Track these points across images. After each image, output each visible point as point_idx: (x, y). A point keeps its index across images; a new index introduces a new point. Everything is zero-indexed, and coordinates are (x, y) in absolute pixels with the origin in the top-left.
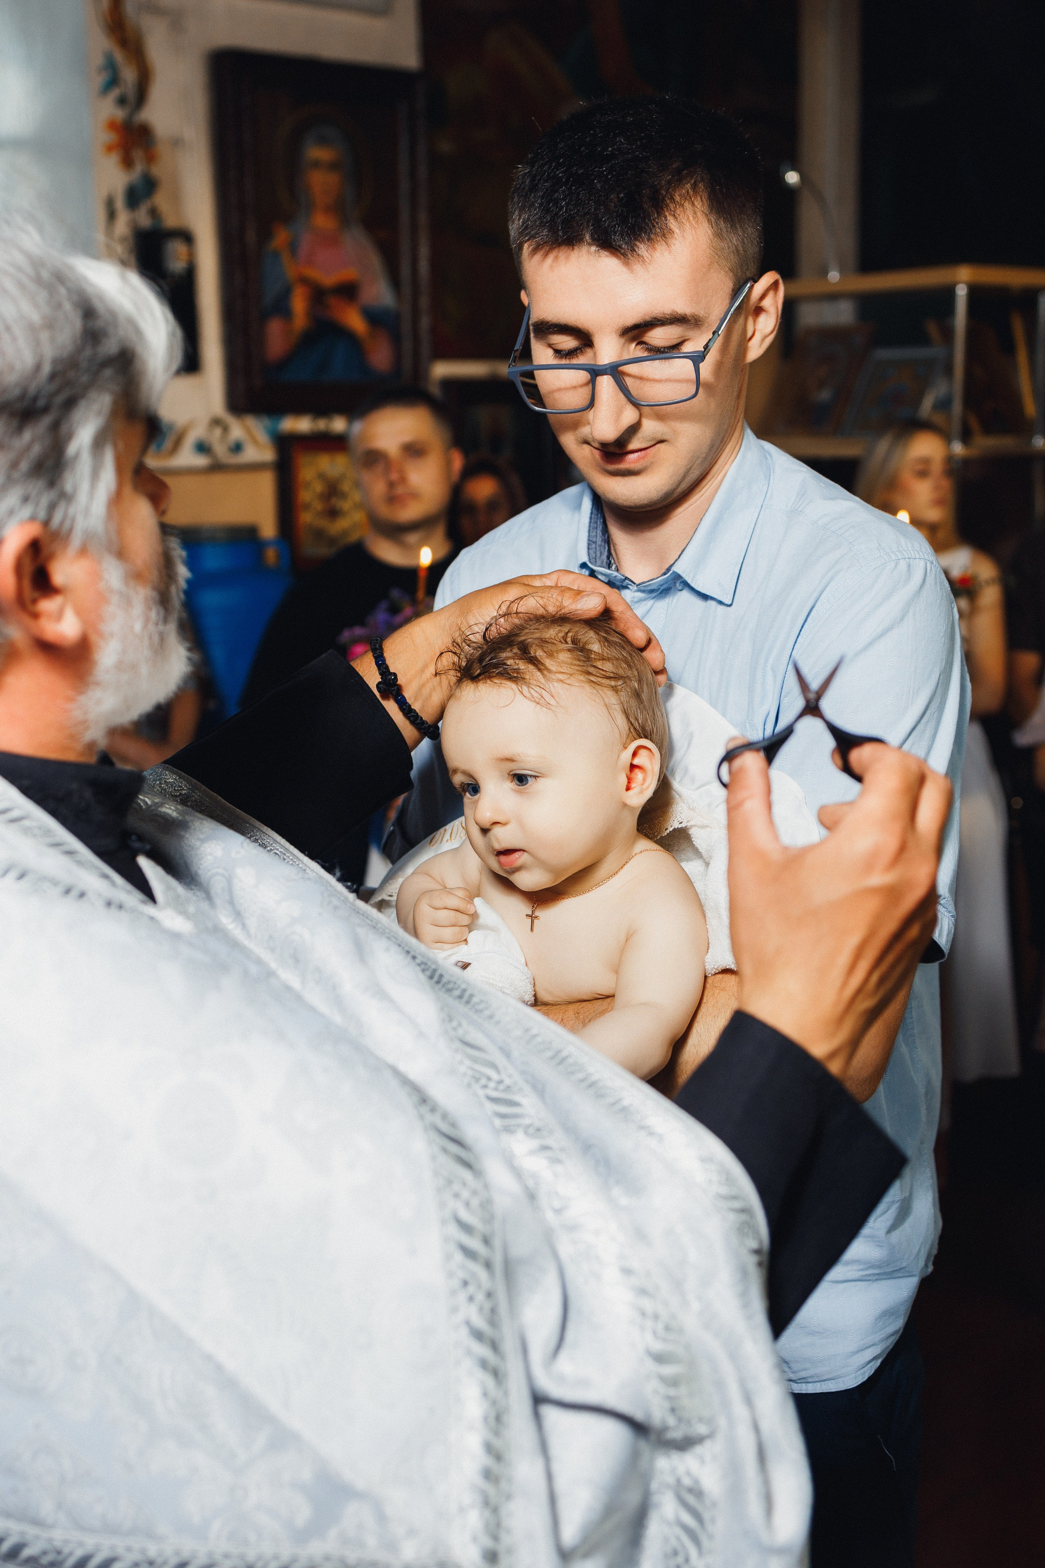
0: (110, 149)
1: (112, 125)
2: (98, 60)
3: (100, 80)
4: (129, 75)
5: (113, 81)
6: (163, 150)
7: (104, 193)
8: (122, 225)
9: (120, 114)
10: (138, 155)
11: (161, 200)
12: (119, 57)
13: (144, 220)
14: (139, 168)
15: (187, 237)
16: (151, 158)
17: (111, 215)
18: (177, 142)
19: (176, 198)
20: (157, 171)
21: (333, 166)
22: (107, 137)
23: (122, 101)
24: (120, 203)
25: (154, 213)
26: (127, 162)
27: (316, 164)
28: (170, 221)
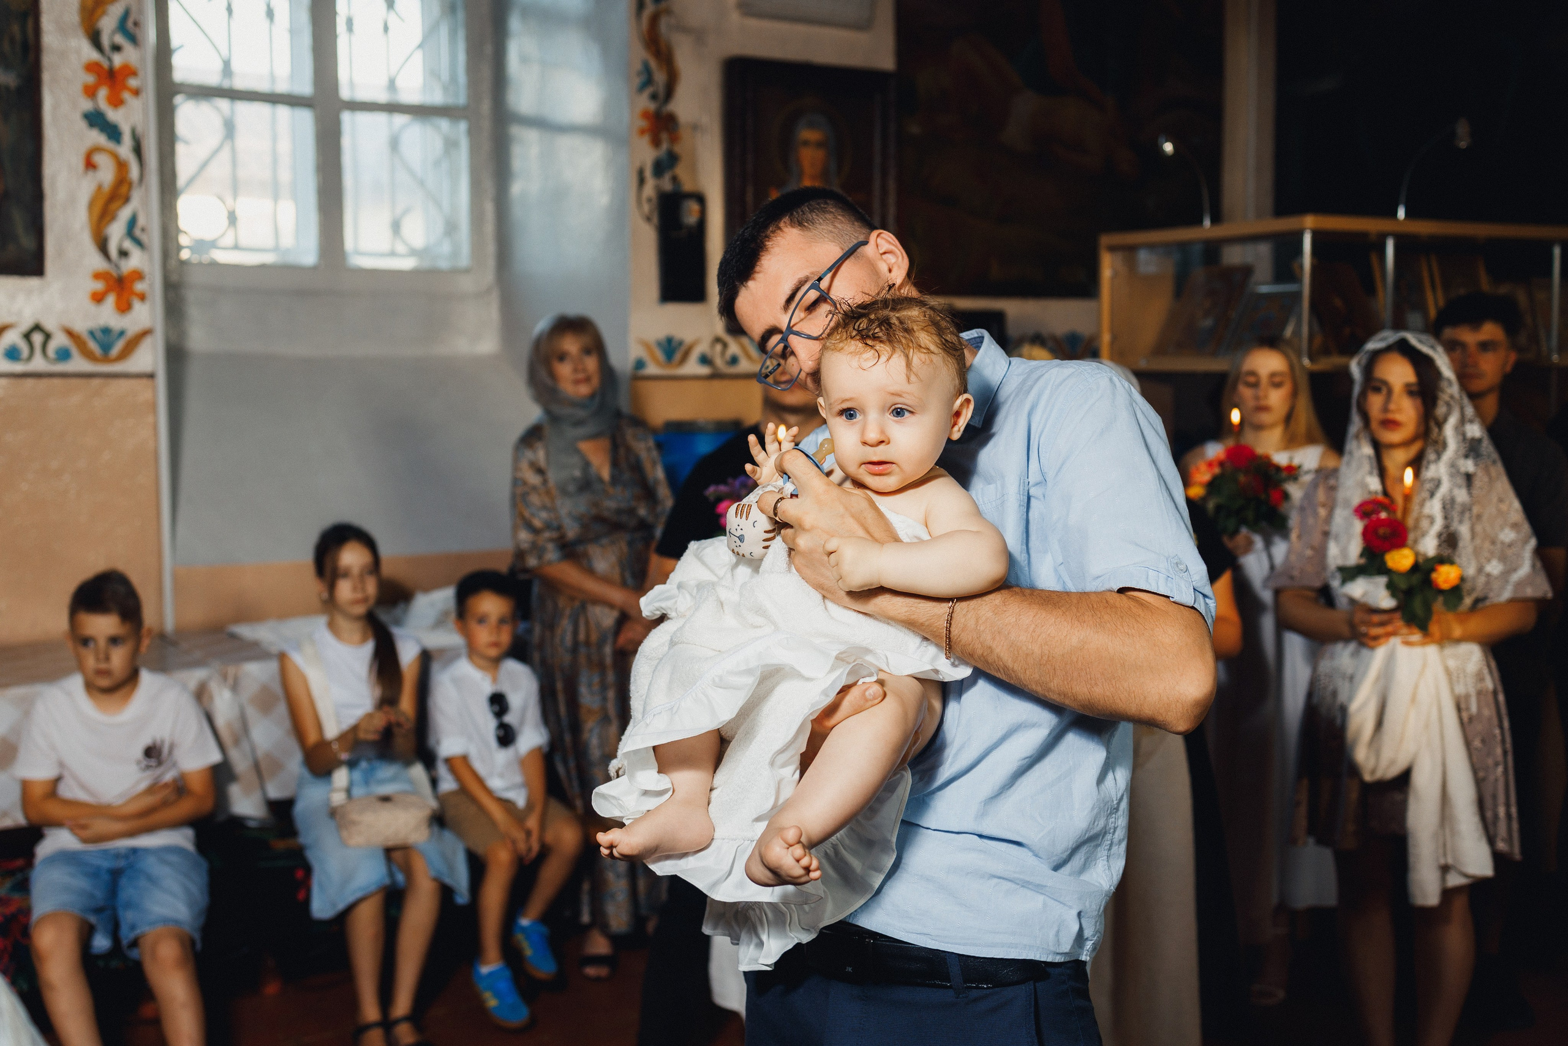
0: (642, 132)
1: (646, 115)
2: (638, 66)
3: (637, 81)
4: (660, 77)
5: (648, 81)
6: (685, 133)
7: (638, 164)
8: (649, 190)
9: (652, 106)
10: (664, 136)
11: (681, 171)
12: (653, 64)
13: (667, 185)
14: (665, 146)
15: (701, 199)
16: (674, 138)
17: (641, 181)
18: (695, 127)
19: (693, 169)
20: (678, 149)
21: (820, 145)
22: (643, 123)
23: (654, 97)
24: (648, 173)
25: (675, 179)
26: (656, 142)
27: (806, 143)
28: (687, 186)
